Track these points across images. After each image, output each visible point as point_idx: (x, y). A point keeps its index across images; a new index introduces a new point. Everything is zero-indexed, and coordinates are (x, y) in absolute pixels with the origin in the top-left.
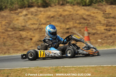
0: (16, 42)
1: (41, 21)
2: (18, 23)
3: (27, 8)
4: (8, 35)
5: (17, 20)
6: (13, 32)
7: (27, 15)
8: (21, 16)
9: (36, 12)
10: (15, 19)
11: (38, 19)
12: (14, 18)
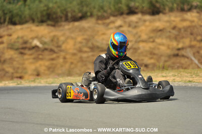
0: (89, 69)
1: (140, 37)
2: (103, 39)
3: (125, 16)
4: (81, 58)
5: (104, 34)
6: (90, 54)
7: (121, 26)
8: (112, 28)
9: (137, 22)
10: (101, 33)
11: (137, 33)
12: (98, 31)
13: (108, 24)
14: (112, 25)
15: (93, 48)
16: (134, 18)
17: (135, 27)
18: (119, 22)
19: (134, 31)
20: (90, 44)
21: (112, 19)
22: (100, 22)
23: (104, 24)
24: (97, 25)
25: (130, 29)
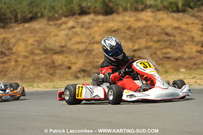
13: (60, 25)
14: (64, 27)
15: (45, 51)
16: (86, 19)
17: (89, 28)
18: (71, 23)
19: (88, 32)
20: (42, 46)
21: (64, 19)
22: (51, 23)
23: (55, 25)
24: (48, 27)
25: (83, 30)
